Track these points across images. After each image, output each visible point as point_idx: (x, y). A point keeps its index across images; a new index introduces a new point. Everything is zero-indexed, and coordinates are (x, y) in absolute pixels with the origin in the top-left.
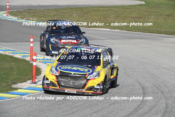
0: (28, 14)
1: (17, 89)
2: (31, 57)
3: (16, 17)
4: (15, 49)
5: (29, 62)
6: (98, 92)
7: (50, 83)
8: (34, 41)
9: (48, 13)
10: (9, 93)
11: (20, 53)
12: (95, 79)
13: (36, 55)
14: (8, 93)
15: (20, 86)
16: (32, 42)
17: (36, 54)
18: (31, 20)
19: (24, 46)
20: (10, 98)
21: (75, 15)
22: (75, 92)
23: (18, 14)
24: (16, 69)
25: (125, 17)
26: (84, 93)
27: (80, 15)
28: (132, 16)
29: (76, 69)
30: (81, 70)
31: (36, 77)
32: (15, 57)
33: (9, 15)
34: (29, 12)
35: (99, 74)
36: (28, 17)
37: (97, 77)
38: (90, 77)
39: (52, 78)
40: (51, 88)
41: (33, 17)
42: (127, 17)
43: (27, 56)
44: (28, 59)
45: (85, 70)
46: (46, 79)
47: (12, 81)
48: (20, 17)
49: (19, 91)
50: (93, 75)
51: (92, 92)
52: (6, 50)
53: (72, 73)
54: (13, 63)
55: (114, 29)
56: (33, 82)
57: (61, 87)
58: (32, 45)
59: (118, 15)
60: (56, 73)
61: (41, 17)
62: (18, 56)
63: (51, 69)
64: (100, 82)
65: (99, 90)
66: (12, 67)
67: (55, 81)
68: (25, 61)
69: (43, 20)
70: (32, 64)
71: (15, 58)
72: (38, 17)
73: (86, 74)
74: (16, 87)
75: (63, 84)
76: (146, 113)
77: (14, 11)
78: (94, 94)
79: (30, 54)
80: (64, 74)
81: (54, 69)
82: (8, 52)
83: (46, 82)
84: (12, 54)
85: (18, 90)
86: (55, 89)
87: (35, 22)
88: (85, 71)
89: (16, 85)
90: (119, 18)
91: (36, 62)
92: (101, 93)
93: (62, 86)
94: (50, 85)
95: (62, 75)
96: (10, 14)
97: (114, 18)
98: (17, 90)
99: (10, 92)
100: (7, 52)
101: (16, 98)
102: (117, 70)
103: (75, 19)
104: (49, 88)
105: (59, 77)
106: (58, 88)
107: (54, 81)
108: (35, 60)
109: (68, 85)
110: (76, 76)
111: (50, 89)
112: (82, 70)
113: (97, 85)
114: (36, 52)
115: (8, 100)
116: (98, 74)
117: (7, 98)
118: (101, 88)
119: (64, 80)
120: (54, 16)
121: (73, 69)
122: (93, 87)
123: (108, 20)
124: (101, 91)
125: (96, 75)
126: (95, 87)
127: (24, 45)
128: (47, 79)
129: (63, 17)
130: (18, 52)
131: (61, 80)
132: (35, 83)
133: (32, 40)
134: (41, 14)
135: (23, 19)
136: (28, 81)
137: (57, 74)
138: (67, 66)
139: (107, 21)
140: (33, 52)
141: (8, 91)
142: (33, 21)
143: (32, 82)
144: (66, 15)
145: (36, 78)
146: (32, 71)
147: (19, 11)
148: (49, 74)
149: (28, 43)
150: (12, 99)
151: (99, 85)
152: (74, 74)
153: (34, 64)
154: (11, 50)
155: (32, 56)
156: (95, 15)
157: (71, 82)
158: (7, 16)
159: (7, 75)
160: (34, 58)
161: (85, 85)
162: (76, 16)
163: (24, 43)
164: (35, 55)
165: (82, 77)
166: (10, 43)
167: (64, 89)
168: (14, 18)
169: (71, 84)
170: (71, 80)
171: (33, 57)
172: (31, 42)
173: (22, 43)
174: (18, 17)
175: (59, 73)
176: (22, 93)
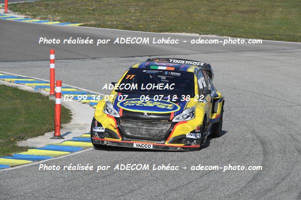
0: (45, 9)
1: (26, 149)
2: (52, 88)
3: (22, 14)
4: (21, 74)
5: (47, 97)
6: (193, 145)
7: (105, 132)
8: (56, 59)
9: (82, 6)
10: (12, 156)
11: (32, 82)
12: (186, 122)
13: (61, 86)
14: (9, 156)
15: (33, 143)
16: (53, 61)
17: (61, 82)
18: (50, 20)
19: (38, 69)
20: (12, 166)
21: (132, 10)
22: (152, 146)
23: (26, 8)
24: (24, 112)
25: (226, 10)
26: (167, 147)
27: (142, 9)
28: (240, 9)
29: (152, 106)
30: (160, 106)
31: (62, 125)
32: (22, 89)
33: (9, 11)
34: (47, 5)
35: (192, 114)
36: (44, 15)
37: (189, 118)
38: (178, 119)
39: (108, 123)
40: (107, 140)
41: (54, 13)
42: (231, 10)
43: (44, 87)
44: (46, 92)
45: (167, 106)
46: (96, 125)
47: (16, 134)
48: (29, 15)
49: (31, 152)
50: (182, 114)
51: (182, 145)
52: (4, 77)
53: (146, 112)
54: (18, 101)
55: (207, 34)
56: (57, 134)
57: (125, 138)
58: (52, 66)
59: (214, 8)
60: (115, 114)
61: (70, 13)
62: (27, 87)
63: (106, 106)
64: (195, 128)
65: (195, 141)
66: (16, 109)
67: (115, 129)
68: (39, 95)
69: (73, 19)
70: (54, 102)
71: (22, 91)
72: (64, 14)
73: (170, 113)
74: (24, 146)
75: (129, 134)
76: (269, 190)
77: (17, 4)
78: (186, 148)
79: (50, 83)
80: (130, 115)
81: (111, 107)
82: (9, 79)
83: (98, 130)
84: (15, 84)
85: (29, 150)
86: (115, 142)
87: (58, 22)
88: (168, 108)
89: (24, 142)
90: (216, 13)
91: (60, 97)
92: (199, 146)
93: (128, 137)
94: (106, 135)
95: (127, 116)
96: (10, 9)
97: (206, 14)
98: (27, 151)
99: (13, 154)
100: (6, 79)
101: (25, 166)
102: (222, 103)
103: (133, 16)
104: (103, 142)
105: (121, 120)
106: (120, 140)
107: (112, 129)
108: (60, 95)
109: (138, 134)
110: (152, 118)
111: (105, 143)
112: (163, 107)
113: (191, 132)
114: (61, 79)
115: (9, 171)
116: (192, 112)
117: (7, 166)
118: (198, 137)
119: (130, 125)
120: (94, 11)
121: (145, 105)
122: (184, 136)
123: (195, 17)
124: (197, 143)
125: (188, 114)
126: (188, 136)
127: (38, 67)
128: (100, 125)
129: (110, 12)
130: (27, 80)
131: (124, 127)
132: (61, 137)
133: (52, 57)
134: (69, 9)
135: (35, 18)
136: (47, 134)
137: (118, 116)
138: (134, 100)
139: (194, 19)
140: (56, 80)
141: (10, 154)
142: (55, 21)
143: (54, 136)
144: (116, 9)
145: (61, 127)
146: (54, 115)
147: (28, 3)
148: (103, 116)
149: (45, 62)
150: (17, 167)
151: (193, 132)
152: (149, 114)
153: (58, 101)
154: (14, 76)
155: (54, 87)
156: (171, 9)
157: (144, 129)
158: (5, 12)
159: (8, 123)
160: (58, 90)
161: (169, 133)
162: (136, 10)
163: (38, 62)
164: (59, 84)
165: (163, 119)
166: (12, 63)
167: (132, 142)
168: (19, 17)
169: (144, 132)
170: (142, 126)
171: (55, 89)
172: (50, 60)
173: (34, 62)
174: (26, 15)
175: (122, 114)
176: (36, 156)
